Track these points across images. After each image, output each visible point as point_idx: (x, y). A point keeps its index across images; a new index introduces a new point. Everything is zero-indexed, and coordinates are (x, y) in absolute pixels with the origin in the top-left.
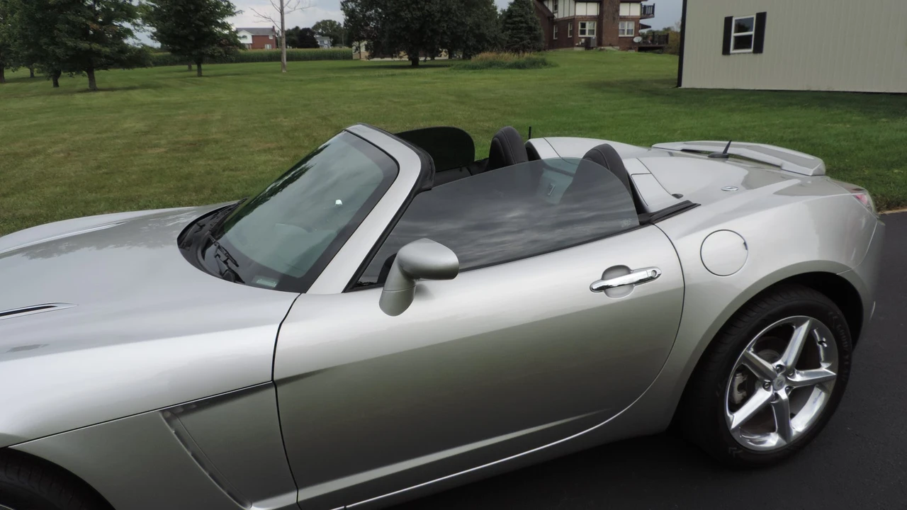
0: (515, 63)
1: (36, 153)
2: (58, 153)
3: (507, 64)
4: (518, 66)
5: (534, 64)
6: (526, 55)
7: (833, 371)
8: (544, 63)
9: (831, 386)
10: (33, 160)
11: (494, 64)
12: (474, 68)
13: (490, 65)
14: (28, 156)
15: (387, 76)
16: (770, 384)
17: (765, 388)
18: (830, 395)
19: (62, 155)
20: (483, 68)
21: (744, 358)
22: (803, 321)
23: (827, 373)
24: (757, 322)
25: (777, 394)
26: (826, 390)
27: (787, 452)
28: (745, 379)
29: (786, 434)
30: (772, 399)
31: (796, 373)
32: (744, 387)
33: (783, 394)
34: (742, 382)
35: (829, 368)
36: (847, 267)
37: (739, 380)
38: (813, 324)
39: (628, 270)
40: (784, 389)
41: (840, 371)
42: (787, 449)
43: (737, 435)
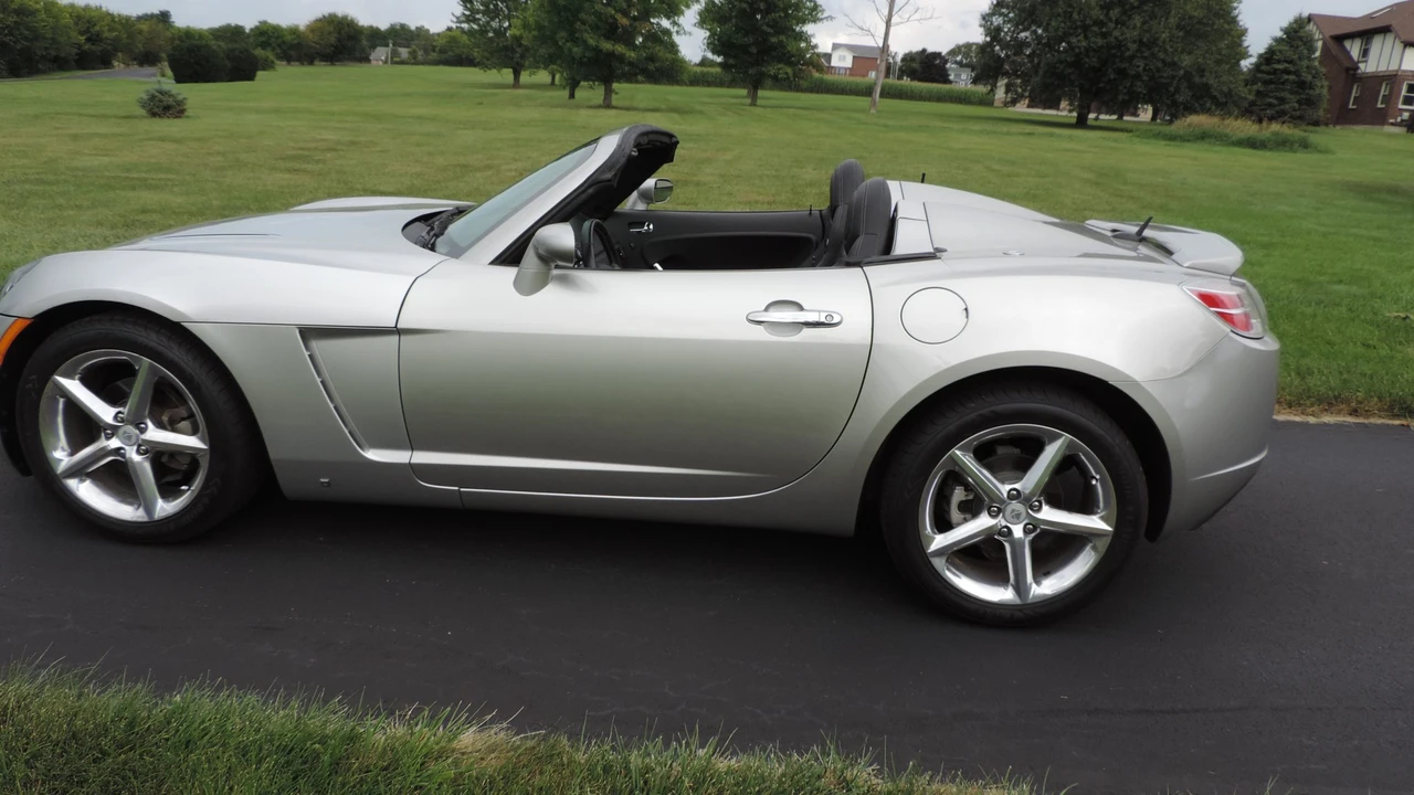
0: (1250, 139)
1: (489, 167)
2: (510, 170)
3: (1234, 138)
4: (1252, 144)
5: (1282, 144)
6: (1275, 127)
7: (1109, 525)
8: (1305, 145)
9: (1103, 544)
10: (478, 175)
11: (1210, 136)
12: (1172, 138)
13: (1203, 136)
14: (479, 169)
15: (1020, 134)
16: (1000, 510)
17: (989, 514)
18: (1099, 557)
19: (513, 173)
20: (1188, 141)
21: (954, 460)
22: (1057, 437)
23: (1094, 522)
24: (973, 416)
25: (1009, 529)
26: (1094, 548)
27: (1019, 614)
28: (971, 497)
29: (1020, 588)
30: (1000, 534)
31: (1045, 508)
32: (971, 509)
33: (1018, 531)
34: (964, 499)
35: (1102, 518)
36: (1128, 376)
37: (958, 495)
38: (1070, 445)
39: (801, 308)
40: (1022, 526)
41: (1118, 527)
42: (1020, 610)
43: (939, 564)
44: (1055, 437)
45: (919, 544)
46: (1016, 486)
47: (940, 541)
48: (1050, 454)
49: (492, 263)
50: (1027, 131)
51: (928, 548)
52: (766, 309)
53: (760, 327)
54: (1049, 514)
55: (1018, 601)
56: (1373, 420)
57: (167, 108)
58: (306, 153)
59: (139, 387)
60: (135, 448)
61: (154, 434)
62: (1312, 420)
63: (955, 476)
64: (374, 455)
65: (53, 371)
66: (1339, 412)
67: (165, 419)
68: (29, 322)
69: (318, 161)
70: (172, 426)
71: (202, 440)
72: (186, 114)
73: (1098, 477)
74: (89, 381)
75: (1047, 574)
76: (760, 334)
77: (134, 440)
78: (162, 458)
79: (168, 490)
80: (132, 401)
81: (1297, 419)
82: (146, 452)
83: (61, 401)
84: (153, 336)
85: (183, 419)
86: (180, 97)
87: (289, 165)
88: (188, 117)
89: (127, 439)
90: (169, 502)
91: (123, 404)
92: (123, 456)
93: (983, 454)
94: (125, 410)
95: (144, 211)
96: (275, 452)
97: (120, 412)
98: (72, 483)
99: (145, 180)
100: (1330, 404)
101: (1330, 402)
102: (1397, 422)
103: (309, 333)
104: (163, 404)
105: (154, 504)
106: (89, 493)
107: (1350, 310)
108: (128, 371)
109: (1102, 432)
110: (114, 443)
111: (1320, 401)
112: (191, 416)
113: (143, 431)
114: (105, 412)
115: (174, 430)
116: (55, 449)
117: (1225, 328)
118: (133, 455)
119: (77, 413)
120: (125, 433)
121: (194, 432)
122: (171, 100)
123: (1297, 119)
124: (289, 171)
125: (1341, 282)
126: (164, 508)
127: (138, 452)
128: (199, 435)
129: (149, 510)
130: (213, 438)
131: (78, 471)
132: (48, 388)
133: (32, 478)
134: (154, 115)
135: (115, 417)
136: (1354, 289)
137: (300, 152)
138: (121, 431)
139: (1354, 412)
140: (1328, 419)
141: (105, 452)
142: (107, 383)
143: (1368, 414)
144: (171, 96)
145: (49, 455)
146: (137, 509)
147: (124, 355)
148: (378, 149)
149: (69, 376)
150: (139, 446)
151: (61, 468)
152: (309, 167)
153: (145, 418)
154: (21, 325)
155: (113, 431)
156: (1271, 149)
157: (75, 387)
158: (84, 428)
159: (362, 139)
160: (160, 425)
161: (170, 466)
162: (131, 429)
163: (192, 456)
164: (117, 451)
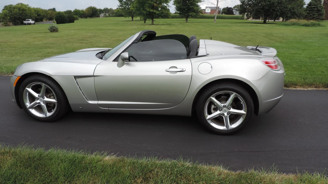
0: (305, 24)
3: (302, 24)
5: (313, 25)
6: (312, 21)
8: (319, 25)
9: (244, 116)
11: (296, 24)
13: (294, 24)
16: (221, 110)
17: (219, 111)
18: (244, 119)
20: (290, 25)
21: (211, 99)
22: (233, 93)
23: (242, 112)
24: (214, 89)
25: (224, 113)
26: (243, 118)
27: (227, 132)
28: (216, 107)
29: (227, 126)
30: (222, 115)
31: (231, 109)
32: (216, 110)
33: (226, 114)
34: (214, 107)
35: (244, 111)
36: (247, 80)
37: (213, 107)
38: (236, 95)
39: (177, 68)
40: (226, 113)
41: (248, 112)
42: (227, 131)
43: (209, 121)
44: (232, 94)
45: (204, 117)
46: (225, 104)
47: (209, 117)
48: (232, 97)
49: (113, 61)
50: (251, 25)
51: (207, 118)
52: (170, 68)
53: (168, 72)
54: (232, 110)
55: (227, 129)
56: (320, 89)
57: (54, 30)
58: (84, 39)
59: (43, 90)
60: (42, 102)
61: (46, 99)
62: (306, 89)
63: (212, 103)
64: (90, 102)
65: (25, 87)
66: (312, 87)
67: (48, 96)
68: (20, 77)
69: (86, 40)
70: (49, 97)
71: (56, 100)
72: (58, 31)
73: (242, 102)
74: (33, 89)
75: (233, 123)
76: (168, 74)
77: (42, 100)
78: (48, 104)
79: (49, 111)
80: (41, 92)
81: (302, 89)
82: (45, 103)
83: (28, 93)
84: (45, 79)
85: (52, 96)
86: (57, 28)
87: (80, 41)
88: (59, 32)
89: (41, 100)
90: (50, 113)
91: (40, 93)
92: (40, 104)
93: (217, 98)
94: (40, 94)
95: (48, 53)
96: (70, 102)
97: (39, 95)
98: (30, 110)
99: (49, 46)
100: (310, 86)
101: (310, 85)
102: (326, 89)
103: (76, 77)
104: (48, 93)
105: (47, 114)
106: (34, 112)
107: (320, 64)
108: (40, 86)
109: (242, 92)
110: (38, 101)
111: (308, 85)
112: (53, 95)
113: (44, 99)
114: (36, 95)
115: (50, 98)
116: (27, 103)
117: (269, 69)
118: (42, 104)
119: (31, 95)
120: (40, 99)
121: (54, 98)
122: (55, 28)
123: (317, 19)
124: (80, 43)
125: (319, 57)
126: (49, 114)
127: (43, 103)
128: (55, 99)
129: (46, 115)
130: (58, 100)
131: (31, 107)
132: (25, 90)
133: (23, 109)
134: (52, 32)
135: (38, 96)
136: (323, 59)
137: (83, 38)
138: (39, 99)
139: (316, 87)
140: (309, 89)
141: (36, 103)
142: (37, 89)
143: (319, 87)
144: (55, 27)
145: (25, 104)
146: (43, 115)
147: (39, 83)
148: (100, 37)
149: (29, 88)
150: (43, 102)
151: (28, 107)
152: (85, 42)
153: (44, 96)
154: (19, 78)
155: (38, 99)
156: (311, 27)
157: (30, 90)
158: (32, 98)
159: (97, 35)
160: (47, 97)
161: (50, 106)
162: (41, 98)
163: (54, 104)
164: (39, 103)
